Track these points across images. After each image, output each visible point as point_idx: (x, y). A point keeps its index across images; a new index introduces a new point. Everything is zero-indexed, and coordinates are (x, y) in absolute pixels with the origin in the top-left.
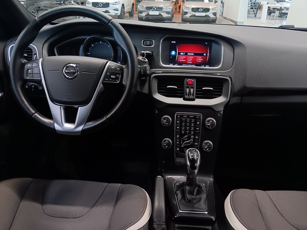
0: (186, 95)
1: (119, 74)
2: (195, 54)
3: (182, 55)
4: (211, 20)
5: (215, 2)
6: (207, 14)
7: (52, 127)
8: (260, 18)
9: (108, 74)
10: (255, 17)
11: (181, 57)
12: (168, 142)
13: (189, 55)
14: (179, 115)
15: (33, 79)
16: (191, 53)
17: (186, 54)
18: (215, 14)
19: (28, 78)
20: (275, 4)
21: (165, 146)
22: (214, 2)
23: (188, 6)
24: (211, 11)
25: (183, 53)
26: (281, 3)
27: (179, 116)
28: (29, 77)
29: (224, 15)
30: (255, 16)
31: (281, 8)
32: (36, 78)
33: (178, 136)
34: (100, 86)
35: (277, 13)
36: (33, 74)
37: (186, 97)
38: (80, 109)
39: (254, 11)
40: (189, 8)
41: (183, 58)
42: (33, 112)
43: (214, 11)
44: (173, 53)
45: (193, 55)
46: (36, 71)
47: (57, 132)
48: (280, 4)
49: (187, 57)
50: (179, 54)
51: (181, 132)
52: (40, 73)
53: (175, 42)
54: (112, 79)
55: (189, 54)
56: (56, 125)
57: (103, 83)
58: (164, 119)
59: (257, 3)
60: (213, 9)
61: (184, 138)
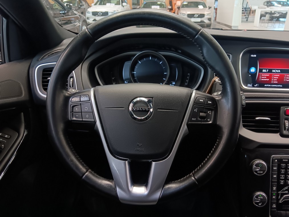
0: (285, 130)
1: (212, 110)
2: (282, 71)
3: (264, 72)
4: (206, 25)
5: (210, 8)
6: (203, 19)
7: (114, 194)
8: (253, 22)
9: (196, 110)
10: (247, 22)
11: (263, 75)
12: (262, 198)
13: (274, 73)
14: (276, 159)
15: (82, 121)
16: (277, 69)
17: (270, 71)
18: (210, 19)
19: (74, 119)
20: (265, 8)
21: (257, 203)
22: (208, 8)
23: (184, 12)
24: (206, 17)
25: (266, 69)
26: (271, 7)
27: (276, 161)
28: (76, 117)
29: (217, 20)
30: (247, 20)
31: (271, 12)
32: (87, 118)
33: (275, 188)
34: (184, 128)
35: (268, 16)
36: (81, 112)
37: (285, 132)
38: (155, 164)
39: (245, 15)
40: (184, 14)
41: (265, 76)
42: (84, 170)
43: (208, 17)
44: (253, 70)
45: (279, 73)
46: (86, 108)
47: (121, 201)
48: (271, 9)
49: (271, 76)
50: (261, 71)
51: (278, 182)
52: (93, 112)
53: (255, 56)
54: (202, 117)
55: (274, 71)
56: (118, 190)
57: (188, 125)
58: (257, 165)
59: (248, 8)
60: (208, 14)
61: (283, 191)
